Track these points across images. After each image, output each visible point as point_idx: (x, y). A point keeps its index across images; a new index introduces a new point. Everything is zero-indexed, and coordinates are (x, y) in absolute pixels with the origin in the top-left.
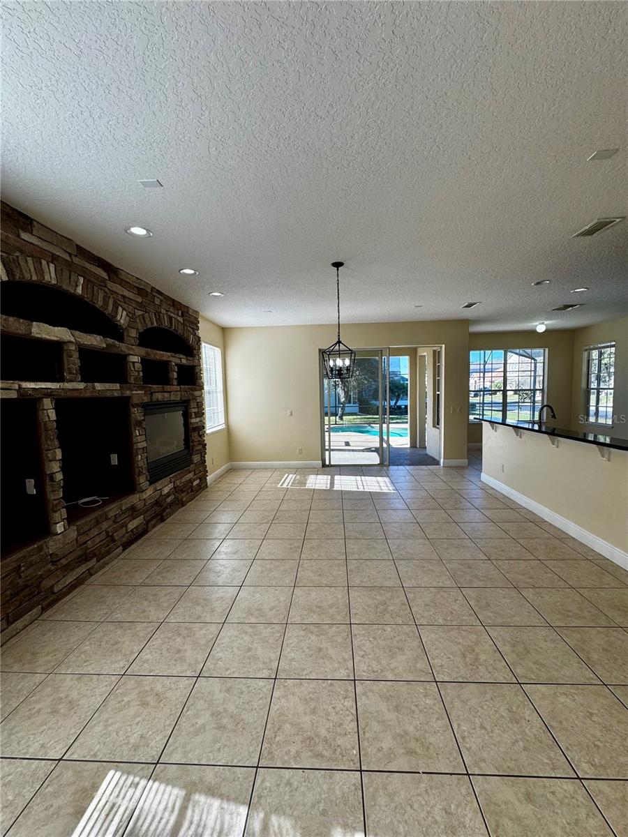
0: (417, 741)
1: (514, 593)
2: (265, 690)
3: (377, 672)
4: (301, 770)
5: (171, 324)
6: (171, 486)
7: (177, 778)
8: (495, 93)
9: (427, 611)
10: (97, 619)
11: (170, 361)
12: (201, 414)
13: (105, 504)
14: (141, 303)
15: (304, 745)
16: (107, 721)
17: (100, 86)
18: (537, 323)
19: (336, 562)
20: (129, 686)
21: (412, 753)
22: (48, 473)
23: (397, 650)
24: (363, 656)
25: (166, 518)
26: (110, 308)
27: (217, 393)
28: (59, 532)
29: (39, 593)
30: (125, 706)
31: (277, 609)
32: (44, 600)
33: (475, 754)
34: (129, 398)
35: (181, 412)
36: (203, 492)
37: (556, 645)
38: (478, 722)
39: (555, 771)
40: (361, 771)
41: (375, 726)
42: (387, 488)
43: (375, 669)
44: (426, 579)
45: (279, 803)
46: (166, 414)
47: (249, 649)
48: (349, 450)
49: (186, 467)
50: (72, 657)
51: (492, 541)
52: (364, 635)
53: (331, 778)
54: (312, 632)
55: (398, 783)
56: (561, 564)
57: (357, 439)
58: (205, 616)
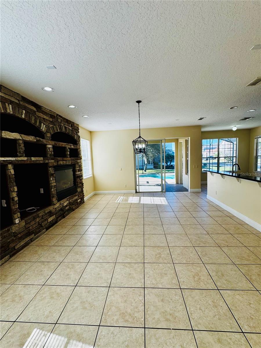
0: (171, 315)
1: (218, 249)
2: (104, 292)
3: (155, 284)
4: (119, 327)
5: (66, 130)
6: (68, 202)
7: (64, 330)
8: (204, 20)
9: (179, 257)
10: (33, 261)
11: (66, 147)
12: (80, 170)
13: (38, 210)
14: (52, 121)
15: (120, 316)
16: (36, 305)
17: (23, 23)
18: (233, 126)
19: (139, 235)
20: (45, 290)
21: (168, 320)
22: (12, 197)
23: (164, 275)
24: (149, 277)
25: (65, 216)
26: (38, 124)
27: (88, 160)
28: (17, 223)
29: (8, 249)
30: (43, 298)
31: (112, 256)
32: (11, 252)
33: (196, 321)
34: (47, 164)
35: (72, 169)
36: (82, 205)
37: (236, 272)
38: (198, 307)
39: (232, 329)
40: (145, 328)
41: (152, 308)
42: (164, 202)
43: (154, 283)
44: (179, 243)
45: (108, 341)
46: (66, 170)
47: (99, 274)
48: (148, 185)
49: (75, 194)
50: (22, 277)
51: (210, 225)
52: (149, 268)
53: (131, 331)
54: (127, 267)
55: (161, 333)
56: (240, 236)
57: (152, 180)
58: (80, 259)
